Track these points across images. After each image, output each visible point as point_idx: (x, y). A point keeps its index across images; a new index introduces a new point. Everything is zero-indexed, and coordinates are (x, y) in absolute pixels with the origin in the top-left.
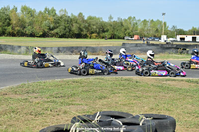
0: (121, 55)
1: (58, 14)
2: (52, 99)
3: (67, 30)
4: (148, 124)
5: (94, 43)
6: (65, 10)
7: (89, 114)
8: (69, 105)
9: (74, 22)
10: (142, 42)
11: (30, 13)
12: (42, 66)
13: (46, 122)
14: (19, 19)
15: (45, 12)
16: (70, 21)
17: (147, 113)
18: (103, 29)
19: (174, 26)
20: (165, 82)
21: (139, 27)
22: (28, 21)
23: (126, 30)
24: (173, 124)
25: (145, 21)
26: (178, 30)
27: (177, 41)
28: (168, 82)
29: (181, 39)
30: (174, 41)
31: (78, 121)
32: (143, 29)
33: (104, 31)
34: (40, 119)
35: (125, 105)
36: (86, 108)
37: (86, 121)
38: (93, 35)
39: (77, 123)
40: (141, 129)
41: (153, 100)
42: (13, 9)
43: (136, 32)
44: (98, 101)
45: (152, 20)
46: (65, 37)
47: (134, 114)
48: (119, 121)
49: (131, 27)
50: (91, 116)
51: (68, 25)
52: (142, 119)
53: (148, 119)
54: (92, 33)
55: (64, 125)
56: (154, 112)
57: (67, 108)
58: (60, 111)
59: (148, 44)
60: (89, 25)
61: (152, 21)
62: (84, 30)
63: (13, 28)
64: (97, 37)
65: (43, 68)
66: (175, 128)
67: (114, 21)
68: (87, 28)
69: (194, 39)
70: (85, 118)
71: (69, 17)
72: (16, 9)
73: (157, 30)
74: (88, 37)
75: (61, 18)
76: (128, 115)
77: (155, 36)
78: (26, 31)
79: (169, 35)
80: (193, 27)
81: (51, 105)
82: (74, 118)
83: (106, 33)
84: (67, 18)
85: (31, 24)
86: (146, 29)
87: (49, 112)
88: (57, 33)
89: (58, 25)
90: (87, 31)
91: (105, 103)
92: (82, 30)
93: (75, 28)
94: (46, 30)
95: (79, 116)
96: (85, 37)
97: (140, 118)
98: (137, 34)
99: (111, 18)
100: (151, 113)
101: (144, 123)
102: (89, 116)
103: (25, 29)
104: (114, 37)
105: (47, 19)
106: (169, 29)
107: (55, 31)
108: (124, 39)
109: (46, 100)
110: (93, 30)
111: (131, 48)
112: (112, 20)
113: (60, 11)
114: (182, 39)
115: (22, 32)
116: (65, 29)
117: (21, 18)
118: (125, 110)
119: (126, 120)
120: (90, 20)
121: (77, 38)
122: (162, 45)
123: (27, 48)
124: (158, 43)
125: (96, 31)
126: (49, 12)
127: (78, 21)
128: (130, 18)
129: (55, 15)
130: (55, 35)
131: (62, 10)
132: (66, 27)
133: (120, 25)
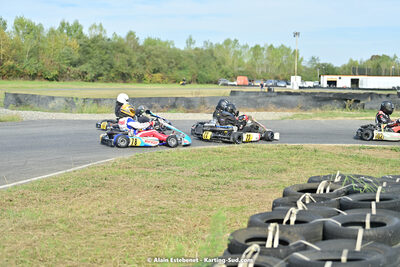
1: (87, 33)
3: (106, 65)
6: (101, 26)
11: (33, 32)
15: (62, 31)
16: (111, 48)
18: (176, 64)
19: (313, 58)
21: (246, 60)
22: (28, 48)
23: (220, 65)
25: (257, 48)
26: (323, 65)
27: (320, 87)
29: (329, 82)
30: (316, 87)
32: (253, 65)
38: (158, 76)
43: (240, 69)
45: (272, 46)
51: (107, 56)
54: (155, 71)
60: (149, 57)
62: (139, 65)
64: (163, 80)
67: (196, 49)
68: (142, 62)
69: (355, 82)
71: (109, 40)
72: (5, 24)
73: (281, 65)
74: (145, 79)
75: (95, 40)
77: (277, 78)
78: (24, 69)
79: (304, 75)
80: (351, 60)
83: (182, 72)
84: (105, 43)
85: (35, 52)
86: (259, 63)
88: (86, 73)
89: (87, 56)
90: (145, 68)
92: (134, 67)
93: (119, 62)
94: (65, 67)
96: (140, 79)
98: (242, 73)
99: (190, 41)
103: (24, 65)
104: (196, 79)
105: (65, 44)
106: (303, 64)
107: (82, 68)
108: (216, 83)
110: (155, 66)
112: (193, 47)
113: (90, 29)
114: (332, 83)
115: (18, 71)
117: (14, 43)
120: (150, 47)
121: (125, 82)
125: (162, 68)
126: (69, 29)
127: (127, 48)
128: (227, 42)
129: (80, 36)
130: (82, 76)
131: (94, 26)
132: (103, 61)
133: (209, 55)
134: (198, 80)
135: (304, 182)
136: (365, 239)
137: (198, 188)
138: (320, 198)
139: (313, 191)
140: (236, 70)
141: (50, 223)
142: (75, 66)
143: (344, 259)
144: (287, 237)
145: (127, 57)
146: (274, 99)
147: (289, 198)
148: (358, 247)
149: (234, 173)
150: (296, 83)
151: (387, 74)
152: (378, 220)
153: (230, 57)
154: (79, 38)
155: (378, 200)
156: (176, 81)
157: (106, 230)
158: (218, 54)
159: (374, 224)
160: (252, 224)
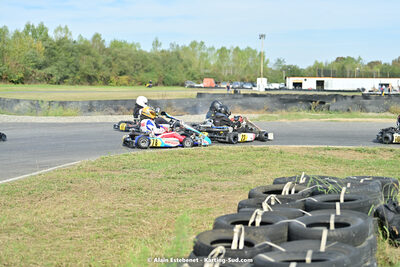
1: (53, 35)
3: (72, 68)
6: (66, 28)
15: (27, 34)
16: (77, 50)
18: (143, 67)
19: (279, 60)
21: (212, 63)
23: (186, 67)
25: (223, 50)
26: (289, 67)
27: (286, 89)
29: (295, 84)
30: (282, 89)
32: (219, 67)
38: (124, 77)
43: (207, 71)
45: (237, 48)
46: (69, 84)
51: (73, 58)
54: (121, 74)
60: (115, 59)
62: (105, 68)
64: (130, 83)
67: (163, 51)
68: (108, 64)
69: (320, 84)
71: (75, 42)
73: (247, 67)
74: (112, 82)
75: (60, 42)
77: (243, 80)
80: (316, 62)
83: (148, 74)
84: (71, 46)
86: (225, 65)
88: (52, 76)
89: (52, 59)
90: (111, 71)
92: (100, 69)
93: (85, 64)
94: (30, 69)
96: (106, 82)
98: (208, 76)
99: (156, 43)
104: (163, 81)
105: (31, 47)
106: (269, 66)
107: (47, 70)
108: (183, 85)
110: (121, 68)
112: (159, 49)
113: (56, 31)
114: (297, 85)
116: (67, 67)
120: (116, 49)
121: (91, 84)
124: (250, 92)
125: (129, 70)
126: (34, 32)
127: (93, 51)
128: (194, 44)
129: (46, 38)
130: (48, 79)
131: (60, 29)
132: (69, 63)
133: (175, 57)
134: (164, 83)
135: (269, 183)
136: (329, 239)
137: (164, 191)
138: (285, 200)
139: (278, 192)
140: (202, 71)
141: (14, 227)
142: (40, 68)
143: (308, 259)
144: (252, 238)
145: (94, 59)
146: (240, 101)
147: (254, 200)
148: (323, 248)
149: (200, 175)
150: (262, 85)
151: (352, 76)
152: (342, 220)
153: (196, 59)
154: (44, 40)
155: (342, 201)
156: (142, 83)
157: (70, 234)
158: (184, 57)
159: (338, 225)
160: (217, 226)
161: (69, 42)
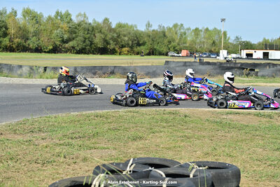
0: (187, 77)
1: (75, 19)
2: (67, 141)
3: (88, 42)
4: (202, 175)
5: (125, 61)
6: (85, 14)
7: (119, 161)
8: (91, 148)
9: (96, 31)
10: (192, 60)
11: (35, 18)
12: (70, 93)
13: (58, 173)
14: (20, 27)
15: (56, 18)
16: (92, 30)
17: (200, 160)
18: (138, 42)
19: (237, 37)
20: (225, 117)
21: (189, 39)
22: (32, 30)
23: (170, 42)
24: (237, 175)
25: (197, 29)
26: (244, 42)
27: (241, 58)
28: (230, 116)
29: (247, 55)
30: (238, 58)
31: (103, 172)
32: (194, 42)
33: (139, 45)
34: (49, 169)
35: (169, 149)
36: (114, 153)
37: (113, 172)
38: (124, 49)
39: (102, 175)
40: (192, 183)
41: (208, 141)
42: (11, 13)
43: (185, 45)
44: (130, 144)
45: (207, 28)
46: (85, 53)
47: (182, 162)
48: (160, 172)
49: (177, 38)
50: (121, 165)
51: (89, 35)
52: (193, 168)
53: (201, 168)
54: (123, 46)
55: (84, 177)
56: (210, 159)
57: (88, 154)
58: (77, 158)
59: (201, 63)
60: (118, 36)
61: (207, 30)
62: (111, 42)
63: (11, 40)
64: (129, 53)
65: (71, 95)
66: (239, 182)
67: (154, 31)
68: (115, 40)
69: (266, 55)
70: (113, 168)
71: (90, 24)
72: (16, 12)
73: (214, 42)
74: (116, 52)
75: (79, 25)
76: (174, 163)
77: (211, 52)
78: (29, 45)
79: (230, 49)
80: (265, 39)
81: (65, 150)
82: (98, 168)
83: (142, 47)
84: (87, 26)
85: (36, 34)
86: (198, 41)
87: (62, 159)
88: (73, 47)
89: (74, 35)
90: (116, 45)
91: (141, 146)
92: (108, 43)
93: (98, 40)
94: (58, 43)
95: (104, 165)
96: (113, 52)
97: (190, 167)
98: (186, 48)
99: (149, 25)
100: (205, 160)
101: (196, 174)
102: (118, 164)
103: (29, 42)
104: (153, 52)
105: (59, 27)
106: (230, 41)
107: (71, 44)
108: (167, 55)
109: (58, 142)
110: (123, 43)
111: (177, 69)
112: (151, 29)
113: (77, 16)
114: (249, 56)
115: (24, 46)
116: (84, 42)
117: (22, 26)
118: (169, 155)
119: (170, 171)
120: (120, 29)
121: (101, 54)
122: (221, 63)
123: (31, 68)
124: (215, 61)
125: (128, 44)
126: (62, 17)
127: (103, 30)
128: (176, 26)
129: (70, 21)
130: (70, 50)
131: (80, 15)
132: (85, 38)
133: (162, 35)
140: (181, 46)
142: (65, 42)
145: (103, 36)
154: (68, 22)
156: (138, 54)
158: (168, 34)
161: (86, 24)
